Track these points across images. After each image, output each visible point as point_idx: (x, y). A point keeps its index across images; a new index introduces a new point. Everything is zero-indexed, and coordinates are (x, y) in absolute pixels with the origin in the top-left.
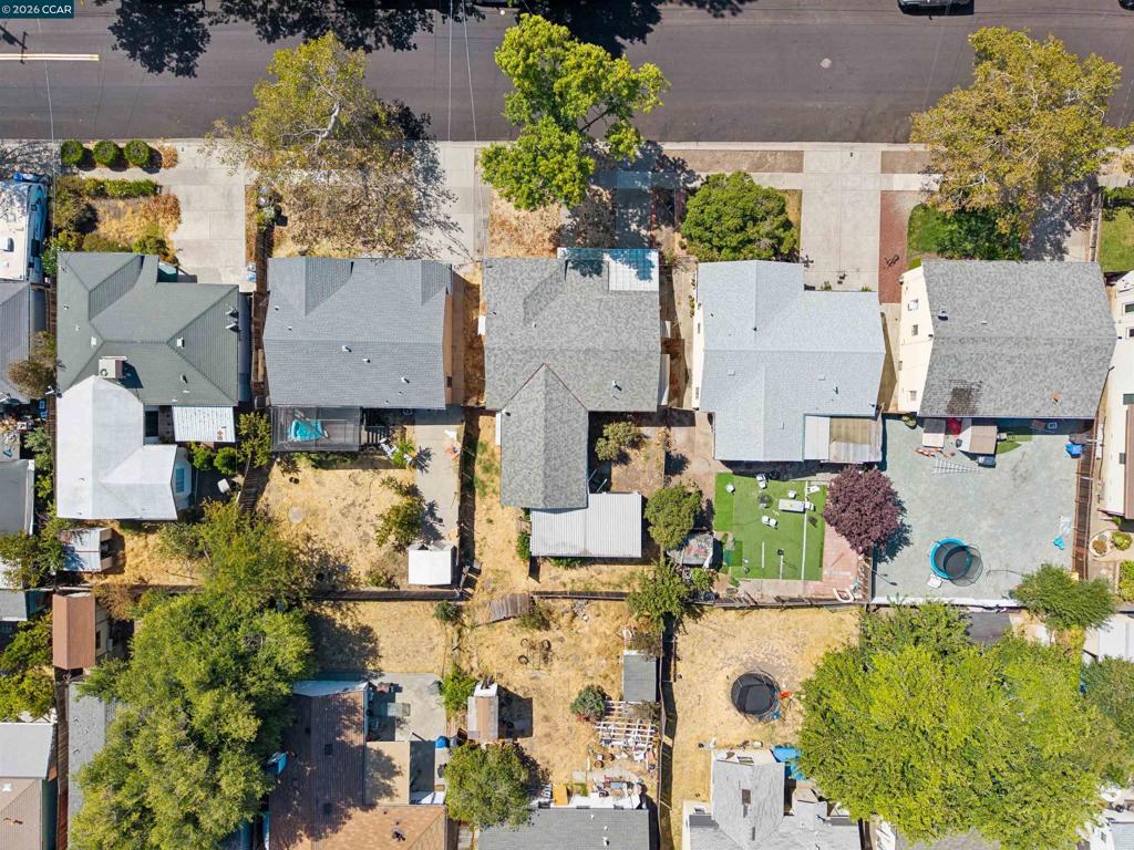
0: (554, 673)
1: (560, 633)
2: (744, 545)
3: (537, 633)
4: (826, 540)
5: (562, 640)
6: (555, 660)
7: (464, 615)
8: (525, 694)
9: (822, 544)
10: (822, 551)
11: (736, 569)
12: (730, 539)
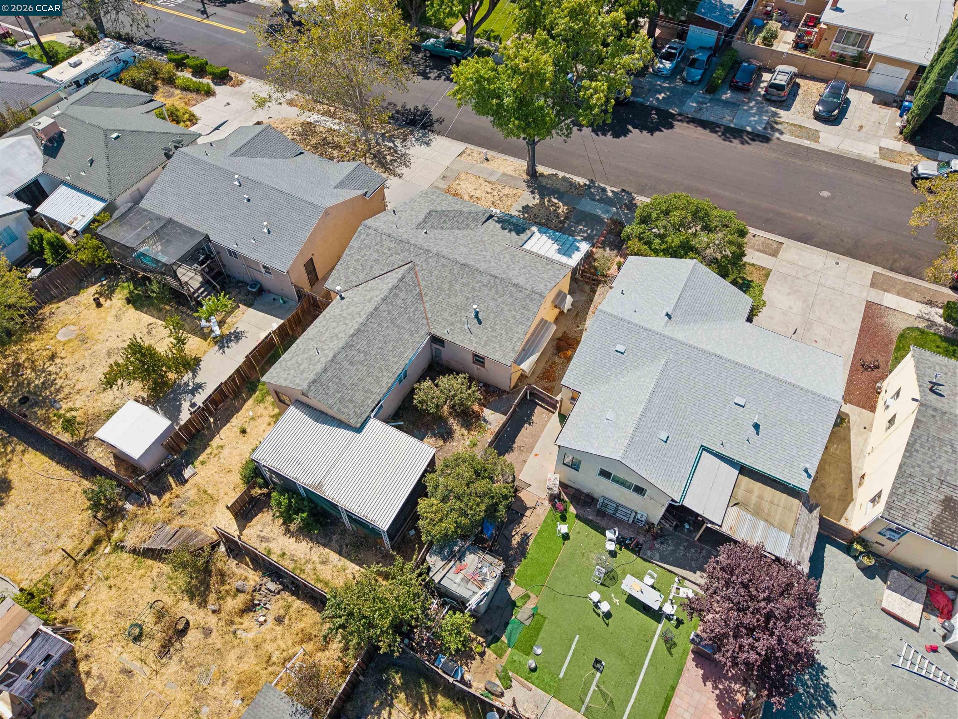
0: (158, 682)
1: (212, 621)
2: (546, 626)
3: (185, 604)
4: (681, 687)
5: (207, 632)
6: (175, 660)
7: (121, 525)
8: (94, 691)
9: (673, 688)
10: (668, 701)
11: (518, 656)
12: (530, 605)
